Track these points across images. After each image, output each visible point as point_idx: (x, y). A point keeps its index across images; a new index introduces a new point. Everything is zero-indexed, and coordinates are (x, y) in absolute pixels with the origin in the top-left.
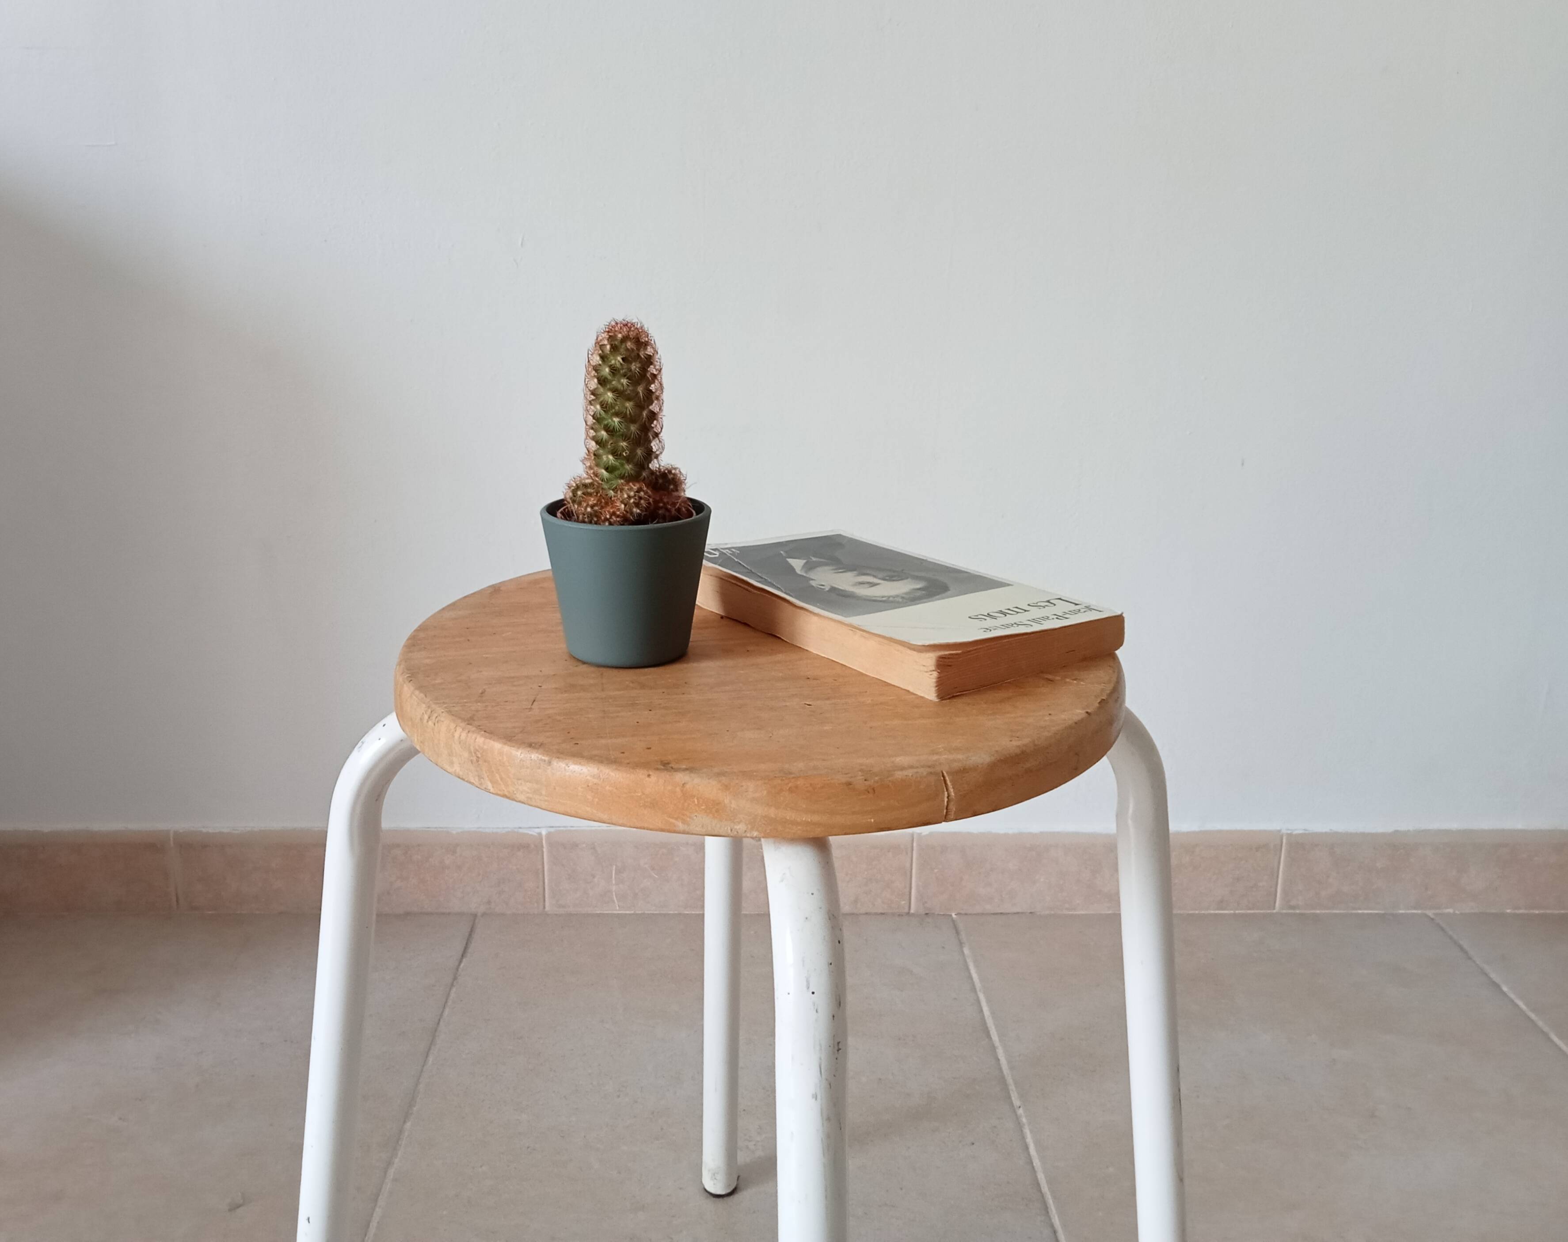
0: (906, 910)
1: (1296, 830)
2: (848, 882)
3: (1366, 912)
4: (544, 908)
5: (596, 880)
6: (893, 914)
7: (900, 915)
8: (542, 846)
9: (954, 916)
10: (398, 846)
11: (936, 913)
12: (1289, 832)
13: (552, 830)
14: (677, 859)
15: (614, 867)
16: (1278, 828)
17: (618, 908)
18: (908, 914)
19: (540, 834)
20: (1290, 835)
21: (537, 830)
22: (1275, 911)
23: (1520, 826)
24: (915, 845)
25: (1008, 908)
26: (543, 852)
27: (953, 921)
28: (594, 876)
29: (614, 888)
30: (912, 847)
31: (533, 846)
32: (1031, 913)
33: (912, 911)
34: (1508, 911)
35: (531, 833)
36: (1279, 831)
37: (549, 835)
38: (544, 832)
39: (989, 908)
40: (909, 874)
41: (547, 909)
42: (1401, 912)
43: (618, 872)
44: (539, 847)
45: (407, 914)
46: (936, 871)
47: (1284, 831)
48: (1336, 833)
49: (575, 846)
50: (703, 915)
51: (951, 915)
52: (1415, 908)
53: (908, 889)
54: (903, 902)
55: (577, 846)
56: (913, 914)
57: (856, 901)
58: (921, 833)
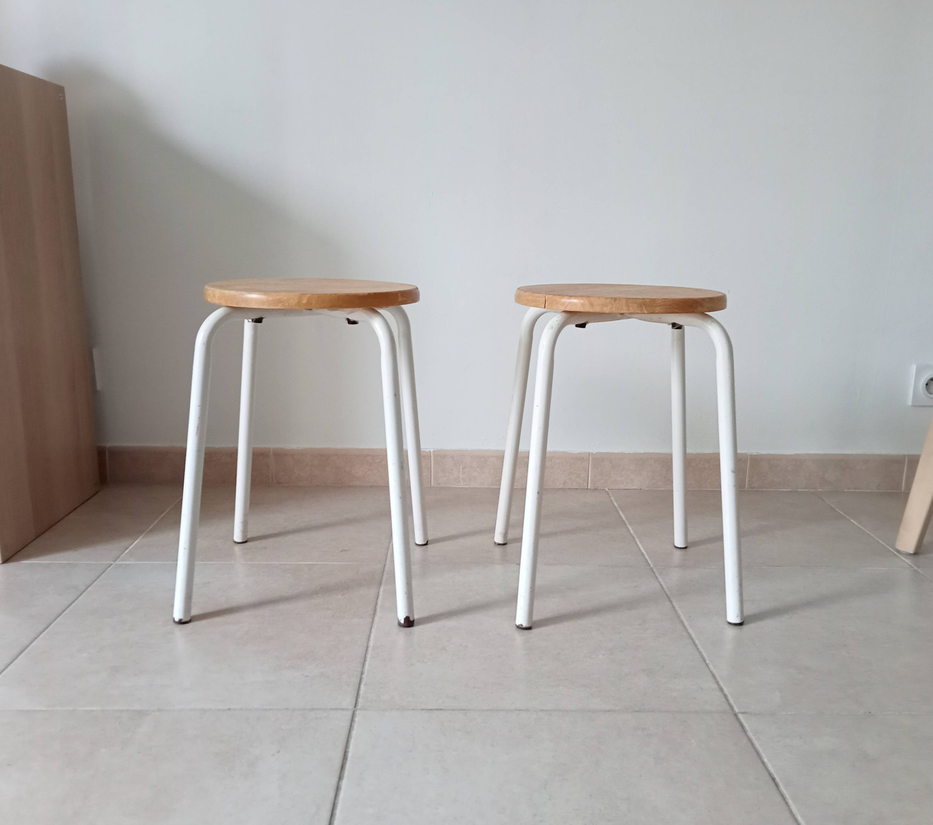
0: (586, 488)
1: (753, 453)
2: (562, 474)
3: (784, 490)
4: (431, 484)
5: (453, 472)
6: (581, 489)
7: (584, 489)
8: (431, 457)
9: (607, 490)
10: (369, 455)
11: (599, 489)
12: (750, 454)
13: (435, 450)
14: (488, 463)
15: (461, 466)
16: (746, 452)
17: (462, 485)
18: (587, 489)
19: (430, 451)
20: (751, 455)
21: (429, 450)
22: (745, 489)
23: (850, 452)
24: (590, 458)
25: (630, 487)
26: (431, 459)
27: (607, 491)
28: (453, 470)
29: (461, 476)
30: (589, 459)
31: (427, 456)
32: (640, 489)
33: (589, 488)
34: (846, 490)
35: (426, 450)
36: (747, 453)
37: (434, 451)
38: (432, 451)
39: (622, 486)
40: (587, 470)
41: (432, 484)
42: (800, 490)
43: (463, 468)
44: (430, 457)
45: (372, 487)
46: (599, 469)
47: (748, 454)
48: (771, 455)
49: (445, 456)
50: (500, 488)
51: (605, 490)
52: (805, 488)
53: (587, 478)
54: (585, 484)
55: (446, 456)
56: (589, 489)
57: (564, 483)
58: (593, 453)
